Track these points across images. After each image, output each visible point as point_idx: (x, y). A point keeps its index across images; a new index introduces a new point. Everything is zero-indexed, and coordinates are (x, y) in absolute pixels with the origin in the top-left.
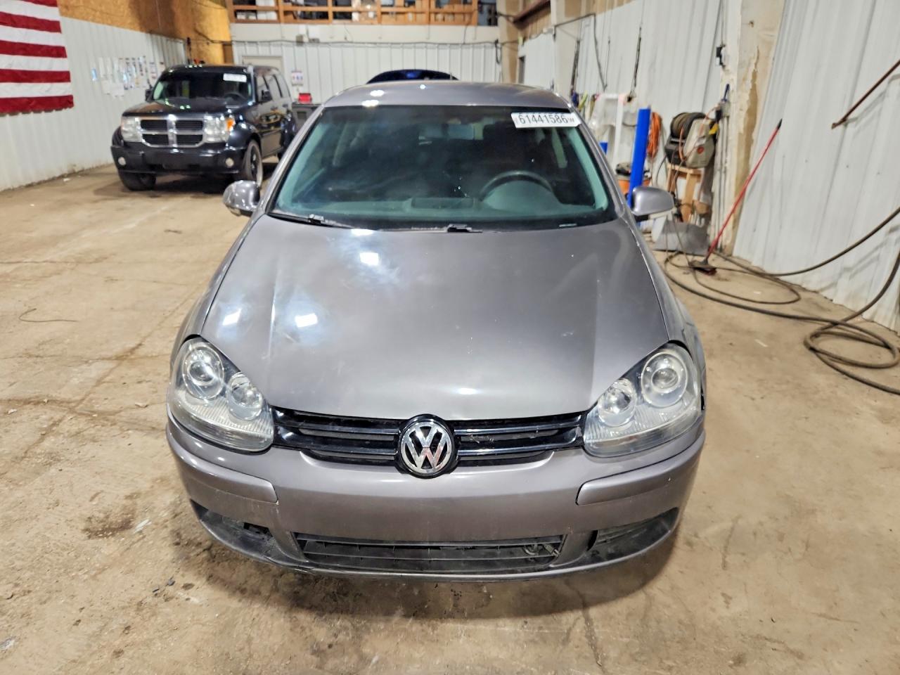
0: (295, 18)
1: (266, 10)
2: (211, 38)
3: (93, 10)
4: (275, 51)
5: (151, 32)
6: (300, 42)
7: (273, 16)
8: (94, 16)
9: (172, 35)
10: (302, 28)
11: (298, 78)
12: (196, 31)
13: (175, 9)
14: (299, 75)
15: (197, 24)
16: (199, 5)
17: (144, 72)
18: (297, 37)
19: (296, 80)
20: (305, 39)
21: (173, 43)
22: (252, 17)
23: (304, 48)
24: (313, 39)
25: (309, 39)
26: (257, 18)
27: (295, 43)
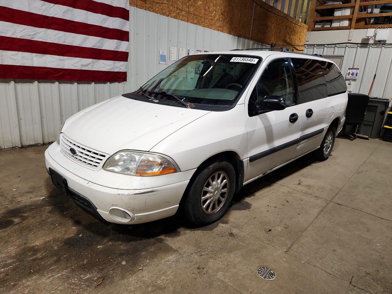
0: (366, 24)
1: (341, 19)
4: (338, 51)
5: (239, 36)
6: (365, 44)
7: (346, 23)
10: (370, 32)
11: (353, 74)
14: (355, 71)
15: (288, 37)
18: (363, 39)
19: (351, 75)
20: (371, 41)
22: (328, 25)
23: (367, 49)
24: (379, 41)
25: (375, 41)
26: (331, 26)
27: (359, 45)
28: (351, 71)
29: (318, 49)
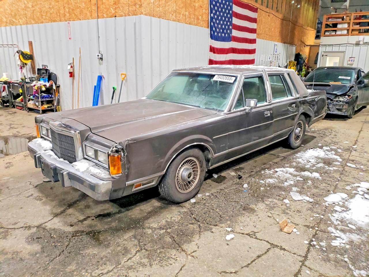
1: (342, 29)
2: (307, 44)
3: (267, 34)
4: (342, 49)
5: (284, 43)
6: (358, 44)
7: (345, 32)
8: (266, 37)
9: (291, 43)
10: (360, 38)
12: (301, 41)
13: (295, 32)
14: (353, 59)
15: (303, 38)
16: (305, 30)
17: (278, 60)
18: (356, 42)
20: (361, 43)
21: (292, 47)
22: (334, 33)
23: (359, 47)
24: (366, 43)
25: (364, 42)
26: (336, 34)
27: (354, 45)
28: (351, 59)
29: (329, 47)
